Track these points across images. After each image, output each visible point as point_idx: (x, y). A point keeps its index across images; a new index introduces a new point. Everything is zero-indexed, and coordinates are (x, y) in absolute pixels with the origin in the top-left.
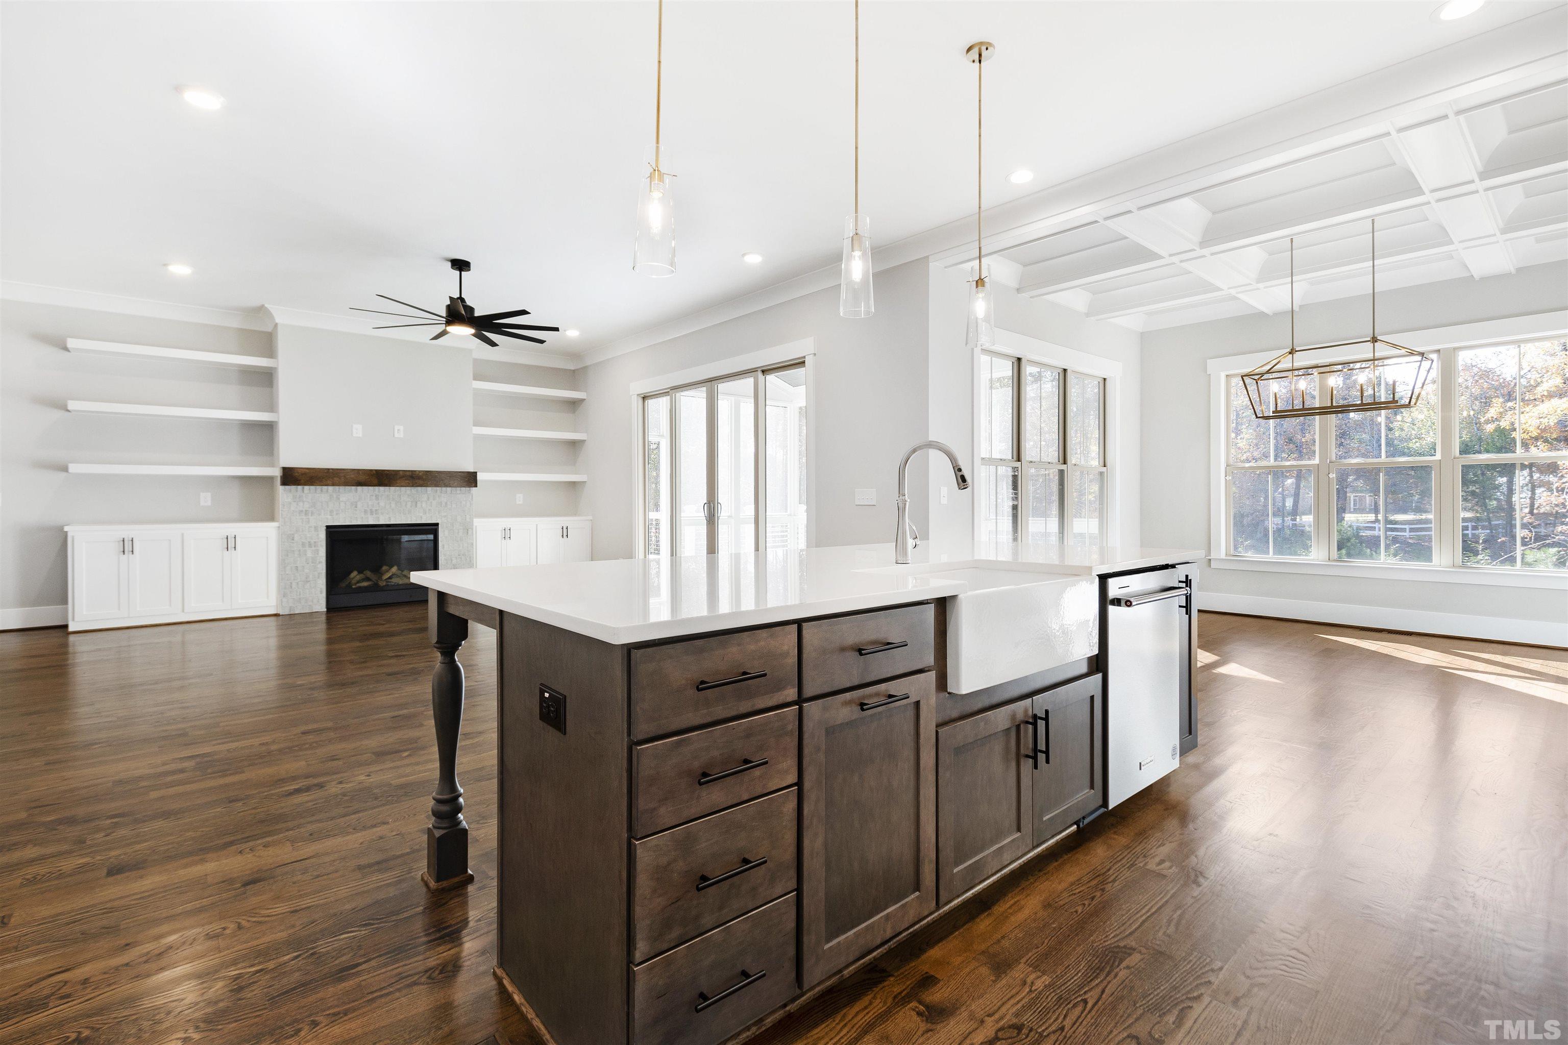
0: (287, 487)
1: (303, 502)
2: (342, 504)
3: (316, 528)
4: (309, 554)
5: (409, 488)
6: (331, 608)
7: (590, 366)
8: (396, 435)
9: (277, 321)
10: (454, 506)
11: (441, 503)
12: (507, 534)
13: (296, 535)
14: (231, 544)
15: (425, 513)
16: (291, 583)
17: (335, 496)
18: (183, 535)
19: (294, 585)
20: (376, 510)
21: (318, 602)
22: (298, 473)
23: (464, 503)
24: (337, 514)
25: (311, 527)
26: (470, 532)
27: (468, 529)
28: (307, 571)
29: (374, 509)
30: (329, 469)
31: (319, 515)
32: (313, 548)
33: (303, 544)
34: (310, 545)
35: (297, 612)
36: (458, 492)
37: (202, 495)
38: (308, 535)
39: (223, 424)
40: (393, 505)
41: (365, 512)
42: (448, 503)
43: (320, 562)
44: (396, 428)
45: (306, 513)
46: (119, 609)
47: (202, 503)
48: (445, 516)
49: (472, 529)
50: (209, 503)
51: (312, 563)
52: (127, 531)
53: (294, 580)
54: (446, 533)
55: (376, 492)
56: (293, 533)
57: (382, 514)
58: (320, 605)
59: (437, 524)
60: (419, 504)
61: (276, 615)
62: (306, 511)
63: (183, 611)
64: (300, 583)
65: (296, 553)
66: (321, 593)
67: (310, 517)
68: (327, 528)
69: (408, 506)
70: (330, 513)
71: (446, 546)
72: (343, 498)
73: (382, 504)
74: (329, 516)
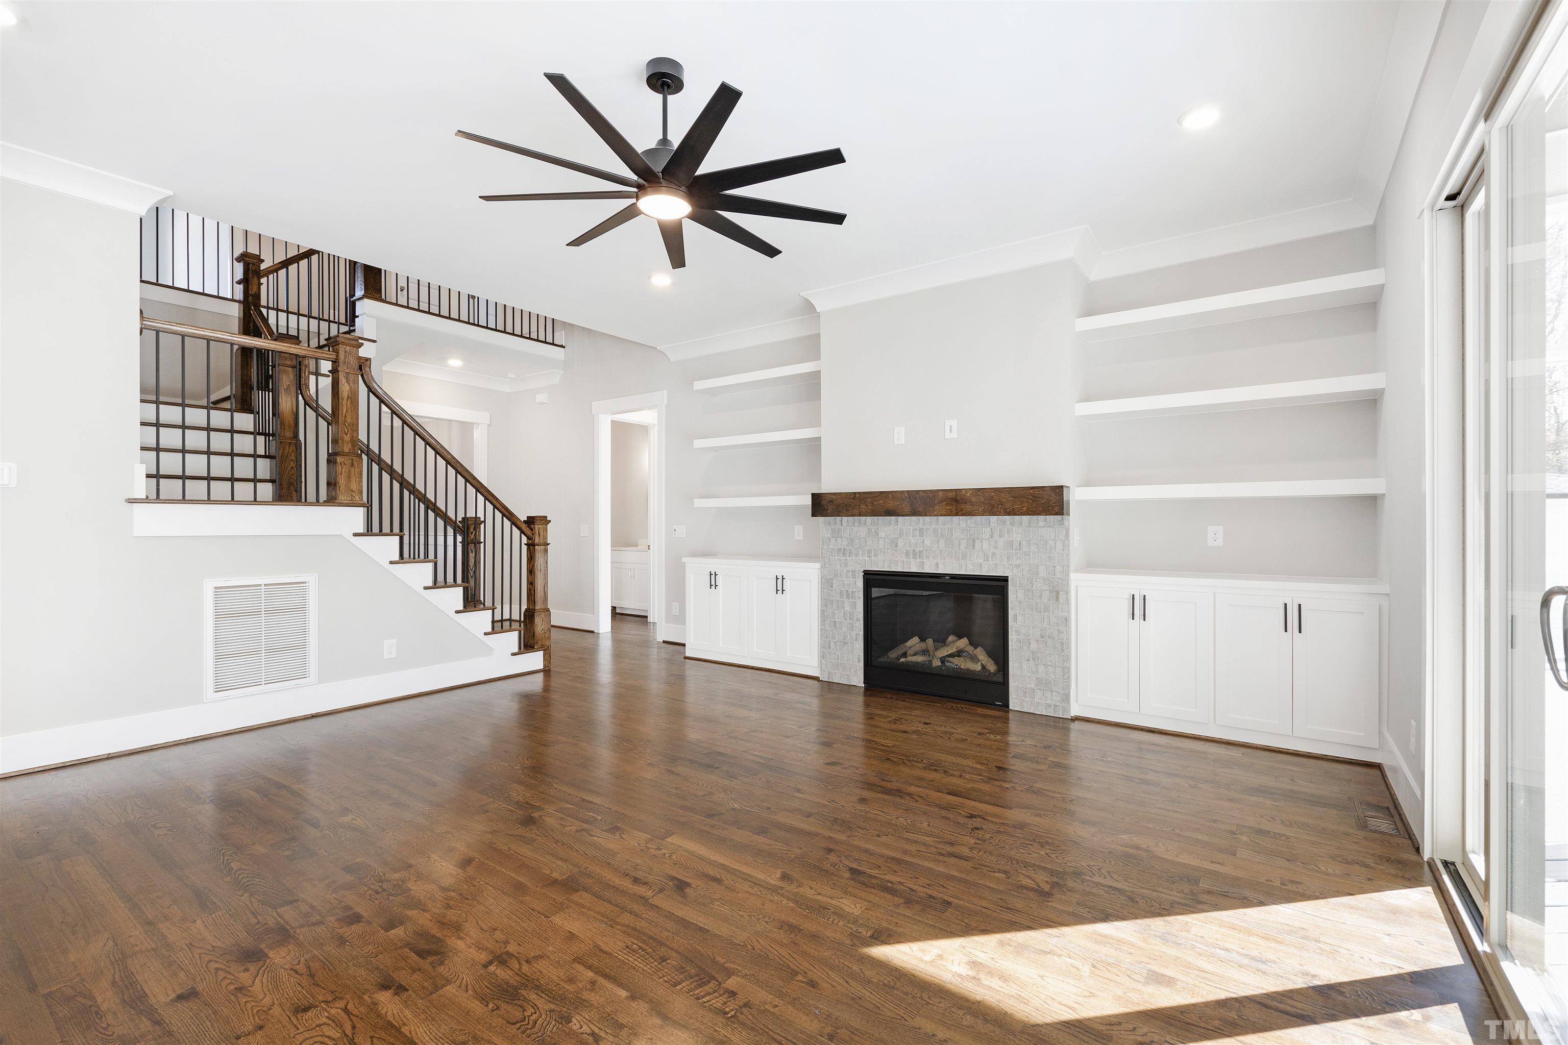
0: (820, 519)
1: (842, 538)
2: (881, 542)
3: (854, 576)
4: (847, 608)
5: (963, 517)
6: (869, 686)
8: (948, 435)
9: (819, 310)
10: (1034, 548)
11: (1010, 544)
12: (1137, 608)
13: (835, 581)
14: (781, 586)
15: (986, 558)
16: (830, 642)
17: (873, 530)
19: (832, 645)
20: (920, 552)
21: (857, 673)
23: (1052, 543)
24: (875, 555)
25: (849, 571)
26: (1062, 597)
27: (1059, 590)
28: (844, 629)
29: (917, 550)
30: (855, 493)
31: (857, 555)
32: (851, 600)
33: (841, 594)
34: (848, 596)
35: (835, 681)
36: (1041, 524)
38: (846, 582)
40: (942, 544)
41: (907, 554)
42: (1024, 543)
43: (858, 620)
44: (948, 423)
45: (844, 552)
48: (1018, 566)
49: (1067, 593)
51: (850, 619)
52: (714, 565)
53: (833, 638)
54: (1021, 595)
55: (922, 525)
56: (831, 577)
57: (927, 557)
58: (858, 679)
59: (1005, 580)
60: (977, 544)
61: (816, 679)
62: (844, 550)
63: (749, 655)
64: (838, 643)
65: (835, 603)
66: (859, 662)
67: (848, 558)
68: (865, 574)
69: (963, 547)
70: (869, 552)
71: (1020, 618)
72: (882, 534)
73: (927, 542)
74: (867, 559)
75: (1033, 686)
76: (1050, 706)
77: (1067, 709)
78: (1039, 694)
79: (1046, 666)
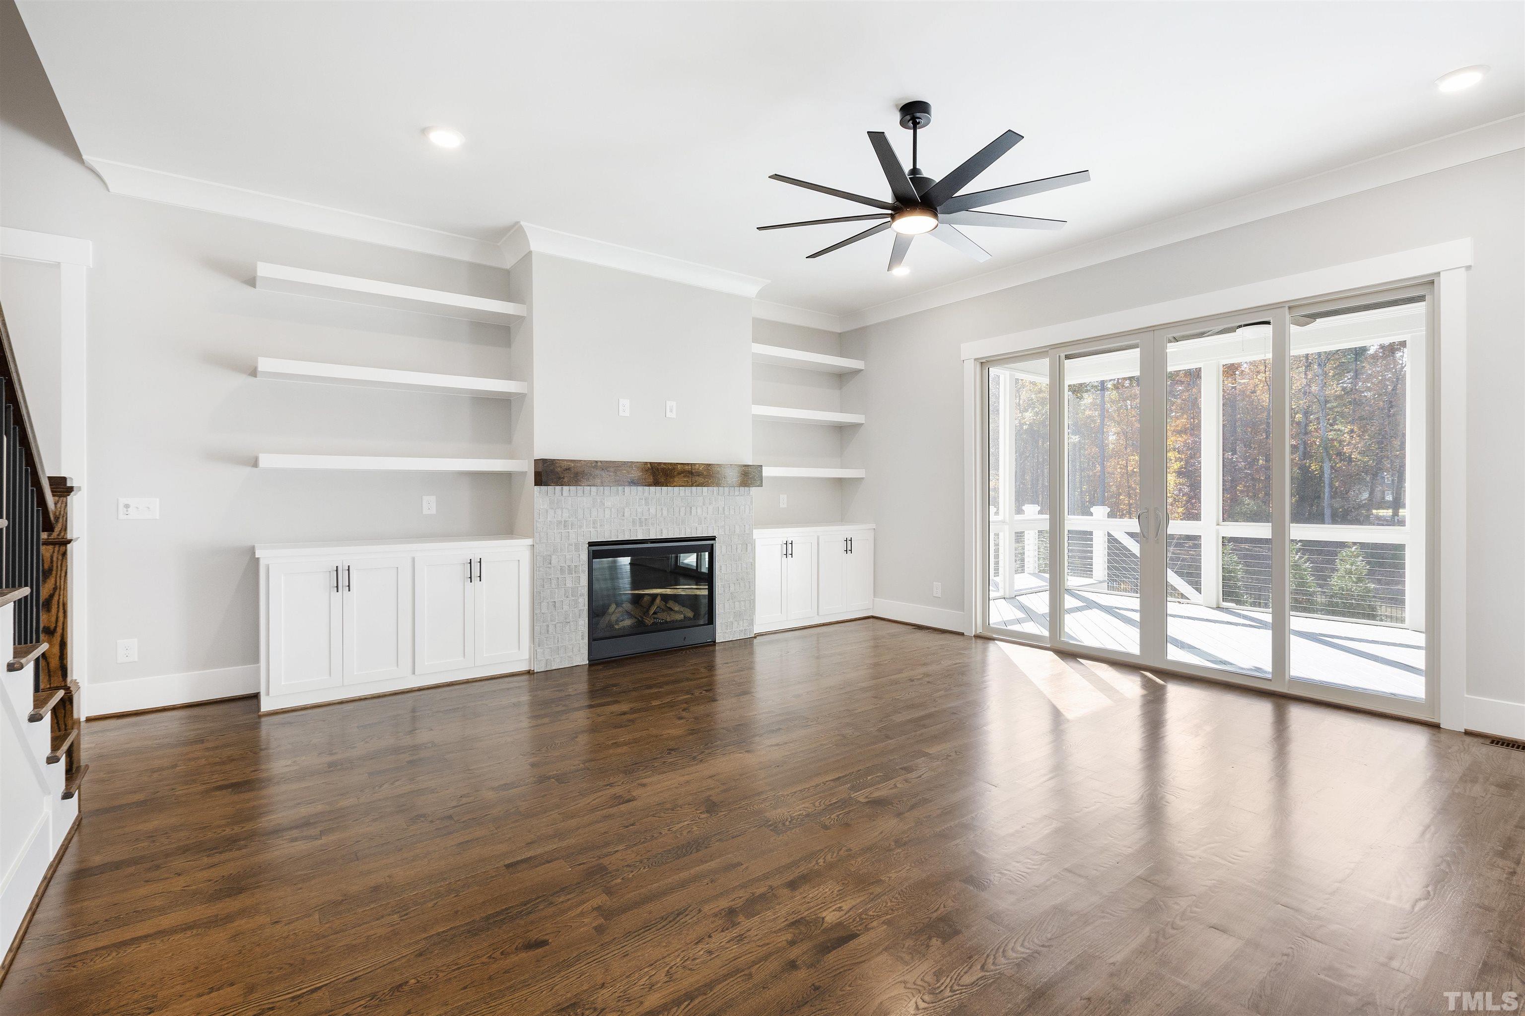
0: (543, 488)
1: (562, 509)
2: (607, 512)
3: (577, 549)
4: (569, 584)
5: (683, 488)
6: (594, 662)
7: (870, 326)
8: (669, 414)
9: (532, 249)
10: (732, 510)
11: (717, 509)
12: (788, 549)
13: (553, 557)
14: (476, 573)
15: (700, 522)
16: (548, 626)
17: (599, 500)
18: (413, 559)
19: (551, 628)
20: (645, 520)
21: (580, 651)
22: (561, 467)
23: (743, 507)
24: (601, 524)
25: (571, 543)
26: (749, 548)
27: (748, 545)
28: (566, 607)
29: (642, 518)
30: (596, 462)
31: (581, 527)
32: (574, 575)
33: (562, 570)
34: (570, 573)
35: (554, 668)
36: (737, 493)
37: (426, 499)
38: (568, 556)
39: (450, 396)
40: (664, 512)
41: (632, 523)
42: (727, 508)
43: (582, 595)
44: (669, 403)
45: (566, 524)
46: (330, 676)
47: (426, 511)
48: (723, 526)
49: (752, 544)
50: (434, 511)
51: (573, 596)
52: (340, 555)
53: (551, 621)
54: (724, 549)
55: (646, 494)
56: (549, 552)
57: (653, 524)
58: (581, 658)
59: (713, 538)
60: (694, 511)
61: (529, 672)
62: (565, 521)
63: (414, 673)
64: (558, 625)
65: (554, 582)
66: (583, 639)
67: (570, 531)
68: (589, 546)
69: (682, 514)
70: (594, 523)
71: (723, 568)
72: (608, 503)
73: (652, 511)
74: (592, 530)
75: (731, 619)
76: (741, 631)
77: (751, 630)
78: (735, 624)
79: (739, 602)
